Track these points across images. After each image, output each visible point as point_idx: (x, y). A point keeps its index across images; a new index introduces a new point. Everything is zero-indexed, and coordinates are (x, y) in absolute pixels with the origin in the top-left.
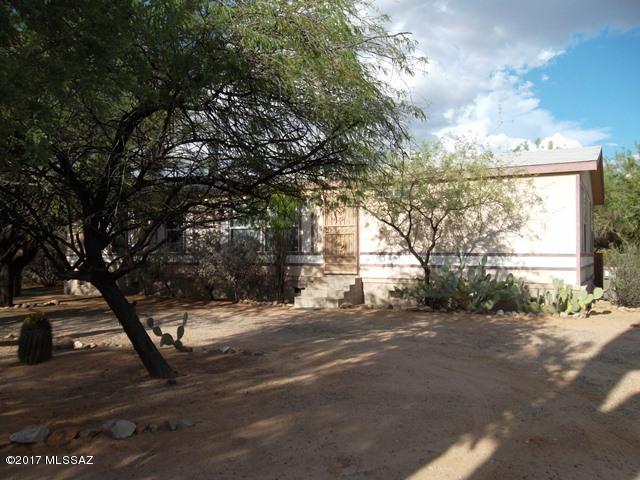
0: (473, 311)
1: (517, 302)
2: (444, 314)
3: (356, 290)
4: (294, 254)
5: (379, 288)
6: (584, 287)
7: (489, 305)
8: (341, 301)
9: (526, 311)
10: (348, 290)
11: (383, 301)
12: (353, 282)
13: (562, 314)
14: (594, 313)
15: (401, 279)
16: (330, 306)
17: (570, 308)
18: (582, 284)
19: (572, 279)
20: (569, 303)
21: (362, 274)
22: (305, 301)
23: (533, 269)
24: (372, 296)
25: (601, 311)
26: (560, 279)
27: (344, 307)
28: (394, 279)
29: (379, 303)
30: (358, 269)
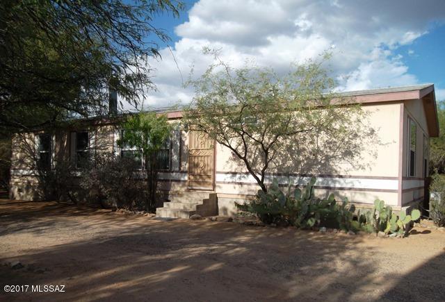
0: (298, 227)
1: (339, 220)
2: (273, 229)
3: (210, 204)
4: (166, 172)
5: (230, 202)
6: (405, 209)
7: (311, 222)
8: (191, 213)
9: (347, 228)
10: (201, 203)
11: (233, 214)
12: (207, 197)
13: (381, 233)
14: (415, 232)
15: (248, 195)
16: (184, 216)
17: (389, 228)
18: (403, 206)
19: (393, 200)
20: (388, 223)
21: (217, 190)
22: (165, 212)
23: (361, 190)
24: (225, 210)
25: (422, 230)
26: (381, 199)
27: (194, 219)
28: (243, 195)
29: (230, 215)
30: (214, 186)
